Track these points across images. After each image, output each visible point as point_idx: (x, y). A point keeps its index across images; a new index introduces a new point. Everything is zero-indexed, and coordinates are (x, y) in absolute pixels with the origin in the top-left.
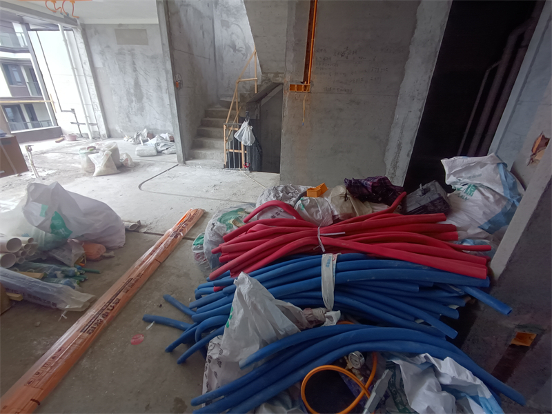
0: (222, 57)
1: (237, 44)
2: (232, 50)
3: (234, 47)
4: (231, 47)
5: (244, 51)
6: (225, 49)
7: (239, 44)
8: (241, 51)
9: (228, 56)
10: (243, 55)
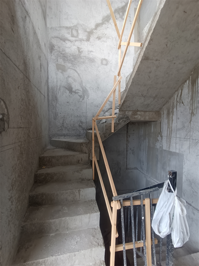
0: (56, 97)
1: (73, 86)
2: (68, 92)
3: (70, 89)
4: (66, 88)
5: (81, 93)
6: (60, 89)
7: (76, 86)
8: (78, 93)
9: (63, 96)
10: (80, 96)
